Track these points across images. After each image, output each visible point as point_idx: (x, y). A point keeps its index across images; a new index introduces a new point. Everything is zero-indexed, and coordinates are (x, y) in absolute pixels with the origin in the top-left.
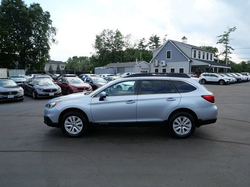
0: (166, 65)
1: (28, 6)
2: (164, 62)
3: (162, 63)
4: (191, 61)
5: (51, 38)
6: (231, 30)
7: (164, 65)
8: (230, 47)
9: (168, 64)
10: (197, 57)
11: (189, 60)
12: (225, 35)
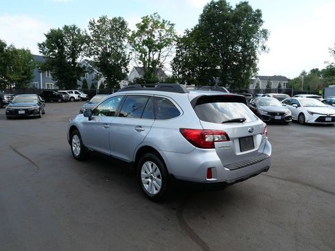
1: (234, 8)
5: (260, 44)
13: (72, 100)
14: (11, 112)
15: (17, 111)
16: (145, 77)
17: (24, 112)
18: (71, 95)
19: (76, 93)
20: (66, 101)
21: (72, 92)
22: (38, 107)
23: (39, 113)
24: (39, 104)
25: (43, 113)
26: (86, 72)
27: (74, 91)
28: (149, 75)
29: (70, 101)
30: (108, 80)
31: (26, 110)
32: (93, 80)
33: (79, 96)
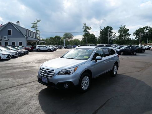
0: (8, 39)
2: (6, 37)
3: (5, 38)
4: (27, 38)
6: (38, 21)
7: (7, 39)
8: (38, 31)
9: (9, 39)
10: (29, 36)
11: (26, 37)
12: (35, 24)
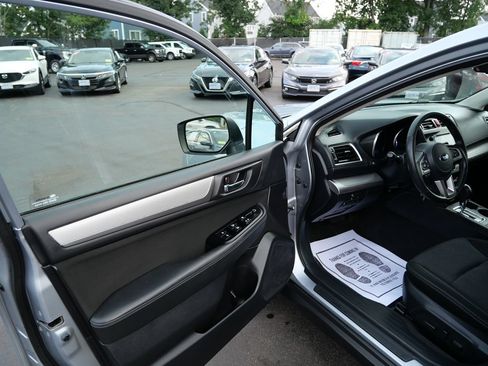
13: (170, 57)
14: (66, 82)
15: (76, 80)
16: (287, 16)
17: (87, 83)
18: (168, 50)
19: (176, 45)
20: (161, 60)
21: (169, 44)
22: (114, 72)
23: (115, 84)
24: (116, 65)
25: (125, 83)
26: (190, 10)
27: (172, 43)
28: (294, 13)
29: (167, 59)
30: (226, 23)
31: (92, 80)
32: (202, 24)
33: (181, 52)
